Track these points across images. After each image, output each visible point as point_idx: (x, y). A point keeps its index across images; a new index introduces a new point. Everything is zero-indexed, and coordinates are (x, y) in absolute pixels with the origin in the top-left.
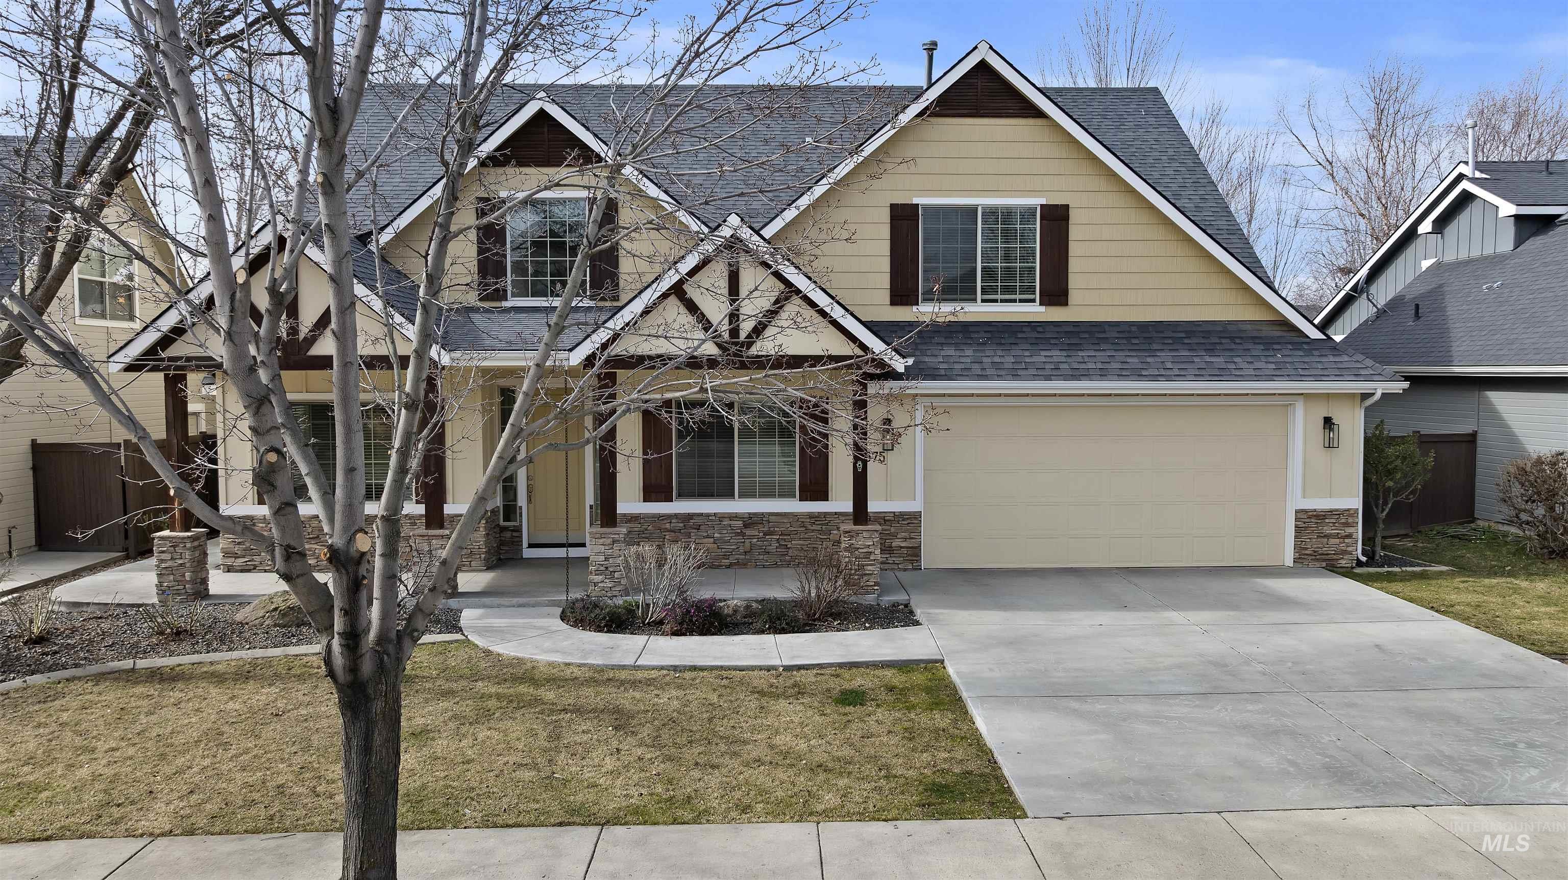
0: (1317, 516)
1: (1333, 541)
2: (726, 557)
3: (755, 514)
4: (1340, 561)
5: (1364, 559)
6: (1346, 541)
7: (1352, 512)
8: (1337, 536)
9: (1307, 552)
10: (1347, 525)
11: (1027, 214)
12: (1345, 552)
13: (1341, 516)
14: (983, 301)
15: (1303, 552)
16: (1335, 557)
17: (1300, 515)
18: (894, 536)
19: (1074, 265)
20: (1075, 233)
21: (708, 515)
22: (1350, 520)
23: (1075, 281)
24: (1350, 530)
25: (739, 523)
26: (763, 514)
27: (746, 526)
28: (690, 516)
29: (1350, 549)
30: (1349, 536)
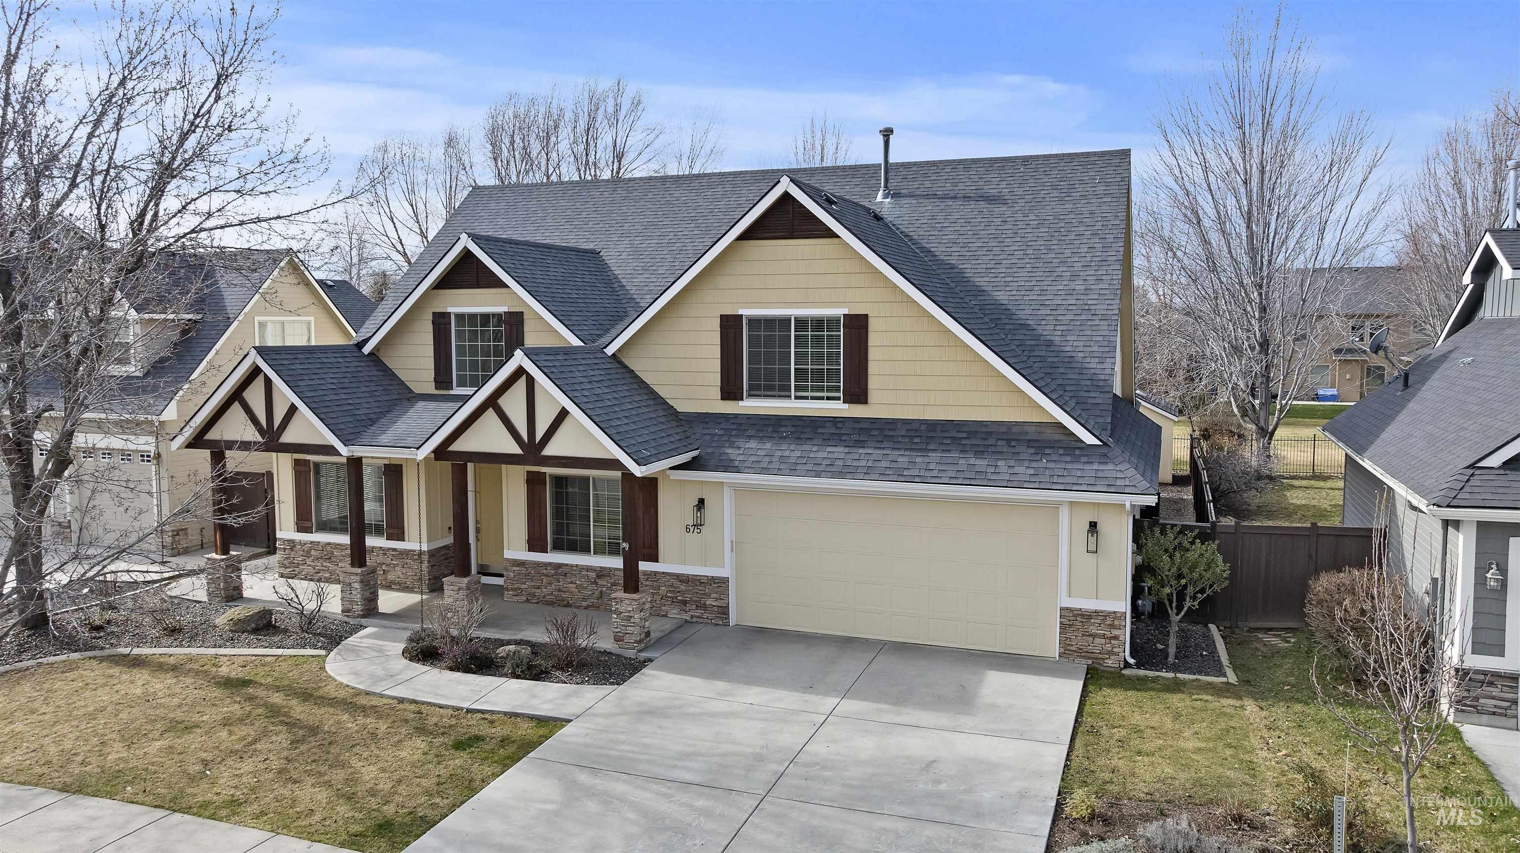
0: (1082, 615)
1: (1098, 641)
2: (584, 600)
3: (604, 568)
4: (1106, 661)
5: (1132, 661)
6: (1113, 642)
7: (1119, 615)
8: (1103, 636)
9: (1071, 648)
10: (1112, 626)
11: (832, 323)
12: (1111, 653)
13: (1109, 618)
14: (797, 398)
15: (1069, 648)
16: (1100, 656)
17: (1064, 613)
18: (709, 596)
19: (873, 368)
20: (873, 339)
21: (572, 566)
22: (1116, 623)
23: (873, 383)
24: (1116, 632)
25: (593, 575)
26: (610, 568)
27: (599, 577)
28: (559, 566)
29: (1116, 650)
30: (1116, 638)
